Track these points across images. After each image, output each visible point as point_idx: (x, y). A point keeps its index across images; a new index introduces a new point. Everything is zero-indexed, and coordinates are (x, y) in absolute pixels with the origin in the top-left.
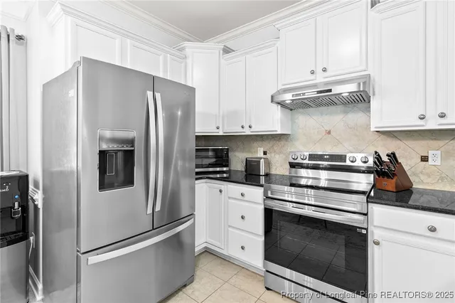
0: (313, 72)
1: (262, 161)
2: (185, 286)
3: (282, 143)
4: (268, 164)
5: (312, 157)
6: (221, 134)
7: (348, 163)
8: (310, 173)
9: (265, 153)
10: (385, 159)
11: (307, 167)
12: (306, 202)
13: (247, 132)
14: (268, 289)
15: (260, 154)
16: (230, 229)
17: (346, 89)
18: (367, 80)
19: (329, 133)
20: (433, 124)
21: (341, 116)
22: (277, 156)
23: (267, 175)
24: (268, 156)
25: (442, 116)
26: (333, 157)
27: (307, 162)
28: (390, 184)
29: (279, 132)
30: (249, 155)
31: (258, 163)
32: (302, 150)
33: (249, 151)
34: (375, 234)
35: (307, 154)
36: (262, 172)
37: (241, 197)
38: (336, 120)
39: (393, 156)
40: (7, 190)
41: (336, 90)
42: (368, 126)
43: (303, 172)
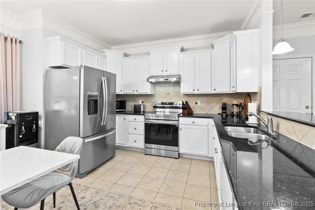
0: (162, 71)
1: (142, 106)
2: (112, 158)
3: (150, 98)
4: (144, 107)
5: (162, 103)
6: (123, 93)
7: (174, 105)
8: (162, 110)
9: (143, 102)
10: (185, 103)
11: (160, 108)
12: (160, 119)
13: (136, 93)
14: (146, 154)
15: (140, 103)
16: (129, 135)
17: (174, 79)
18: (179, 77)
19: (168, 94)
20: (196, 92)
21: (172, 88)
22: (148, 104)
23: (144, 112)
24: (144, 103)
25: (198, 90)
26: (170, 104)
27: (160, 105)
28: (186, 112)
29: (149, 93)
30: (135, 104)
31: (140, 106)
32: (158, 101)
33: (136, 102)
34: (181, 127)
35: (160, 102)
36: (142, 111)
37: (134, 120)
38: (171, 89)
39: (187, 102)
40: (31, 118)
41: (170, 80)
42: (180, 92)
43: (158, 110)
